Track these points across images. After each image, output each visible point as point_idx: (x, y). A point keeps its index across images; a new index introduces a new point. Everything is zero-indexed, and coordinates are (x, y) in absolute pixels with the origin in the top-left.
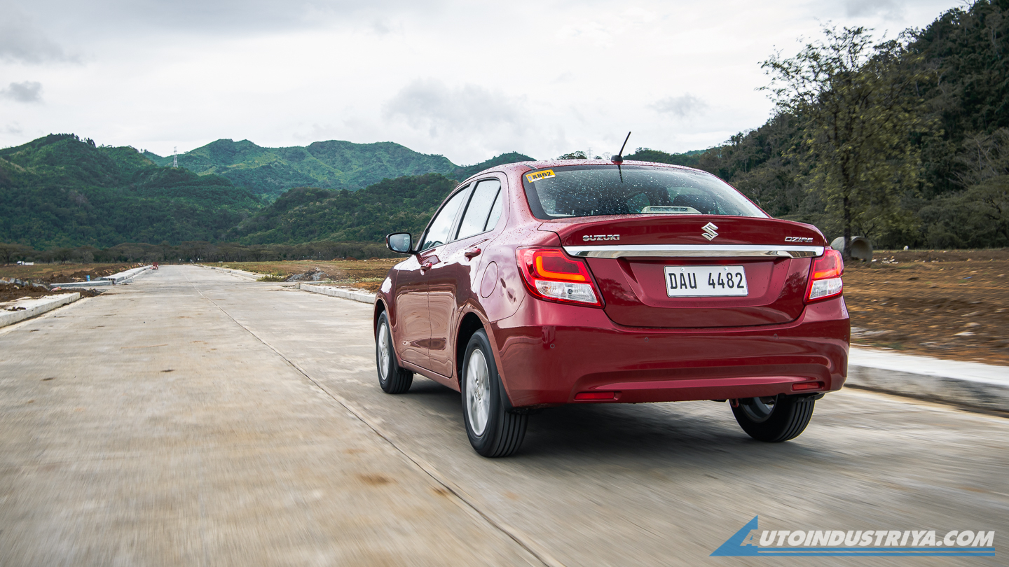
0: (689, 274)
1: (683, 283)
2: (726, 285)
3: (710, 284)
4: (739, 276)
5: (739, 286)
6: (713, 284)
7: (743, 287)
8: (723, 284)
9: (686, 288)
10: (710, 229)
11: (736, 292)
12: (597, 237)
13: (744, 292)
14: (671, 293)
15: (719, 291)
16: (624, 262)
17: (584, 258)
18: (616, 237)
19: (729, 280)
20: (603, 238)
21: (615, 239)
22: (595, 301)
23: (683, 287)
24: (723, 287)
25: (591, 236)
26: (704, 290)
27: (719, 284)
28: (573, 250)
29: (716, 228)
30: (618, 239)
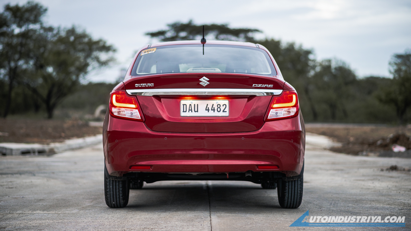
0: (195, 105)
1: (190, 109)
2: (216, 111)
3: (206, 110)
4: (225, 106)
5: (223, 111)
6: (208, 110)
7: (226, 112)
8: (214, 110)
9: (192, 112)
10: (204, 81)
12: (142, 85)
13: (227, 114)
15: (211, 114)
16: (158, 97)
18: (152, 85)
19: (218, 108)
20: (145, 85)
21: (151, 86)
23: (190, 111)
24: (214, 112)
25: (139, 84)
26: (202, 113)
27: (212, 110)
29: (208, 79)
30: (153, 86)
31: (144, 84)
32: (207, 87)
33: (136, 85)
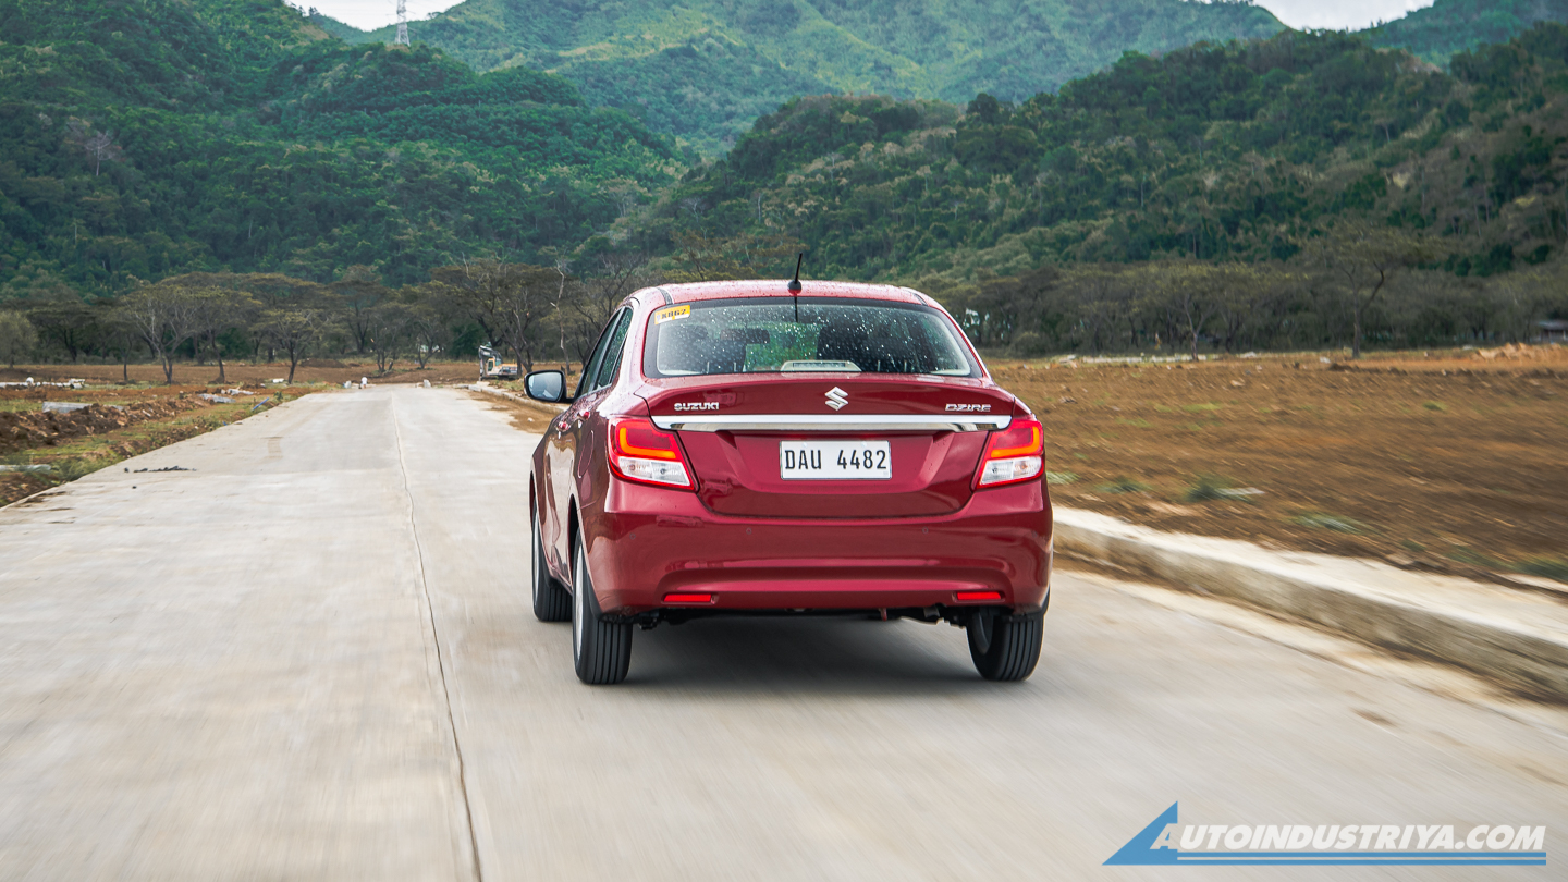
1: (803, 461)
3: (839, 463)
4: (881, 454)
5: (879, 467)
10: (836, 397)
11: (875, 474)
13: (886, 474)
14: (786, 474)
16: (727, 435)
17: (675, 431)
22: (688, 484)
23: (803, 467)
27: (852, 463)
28: (664, 421)
29: (845, 394)
31: (696, 404)
32: (843, 411)
33: (676, 405)
